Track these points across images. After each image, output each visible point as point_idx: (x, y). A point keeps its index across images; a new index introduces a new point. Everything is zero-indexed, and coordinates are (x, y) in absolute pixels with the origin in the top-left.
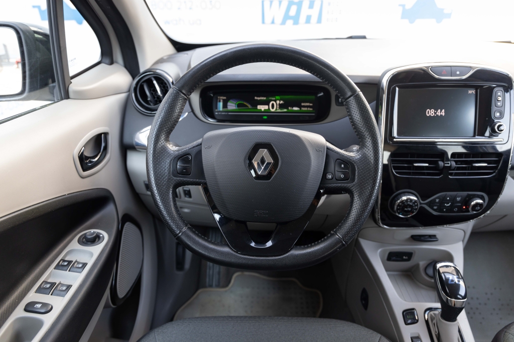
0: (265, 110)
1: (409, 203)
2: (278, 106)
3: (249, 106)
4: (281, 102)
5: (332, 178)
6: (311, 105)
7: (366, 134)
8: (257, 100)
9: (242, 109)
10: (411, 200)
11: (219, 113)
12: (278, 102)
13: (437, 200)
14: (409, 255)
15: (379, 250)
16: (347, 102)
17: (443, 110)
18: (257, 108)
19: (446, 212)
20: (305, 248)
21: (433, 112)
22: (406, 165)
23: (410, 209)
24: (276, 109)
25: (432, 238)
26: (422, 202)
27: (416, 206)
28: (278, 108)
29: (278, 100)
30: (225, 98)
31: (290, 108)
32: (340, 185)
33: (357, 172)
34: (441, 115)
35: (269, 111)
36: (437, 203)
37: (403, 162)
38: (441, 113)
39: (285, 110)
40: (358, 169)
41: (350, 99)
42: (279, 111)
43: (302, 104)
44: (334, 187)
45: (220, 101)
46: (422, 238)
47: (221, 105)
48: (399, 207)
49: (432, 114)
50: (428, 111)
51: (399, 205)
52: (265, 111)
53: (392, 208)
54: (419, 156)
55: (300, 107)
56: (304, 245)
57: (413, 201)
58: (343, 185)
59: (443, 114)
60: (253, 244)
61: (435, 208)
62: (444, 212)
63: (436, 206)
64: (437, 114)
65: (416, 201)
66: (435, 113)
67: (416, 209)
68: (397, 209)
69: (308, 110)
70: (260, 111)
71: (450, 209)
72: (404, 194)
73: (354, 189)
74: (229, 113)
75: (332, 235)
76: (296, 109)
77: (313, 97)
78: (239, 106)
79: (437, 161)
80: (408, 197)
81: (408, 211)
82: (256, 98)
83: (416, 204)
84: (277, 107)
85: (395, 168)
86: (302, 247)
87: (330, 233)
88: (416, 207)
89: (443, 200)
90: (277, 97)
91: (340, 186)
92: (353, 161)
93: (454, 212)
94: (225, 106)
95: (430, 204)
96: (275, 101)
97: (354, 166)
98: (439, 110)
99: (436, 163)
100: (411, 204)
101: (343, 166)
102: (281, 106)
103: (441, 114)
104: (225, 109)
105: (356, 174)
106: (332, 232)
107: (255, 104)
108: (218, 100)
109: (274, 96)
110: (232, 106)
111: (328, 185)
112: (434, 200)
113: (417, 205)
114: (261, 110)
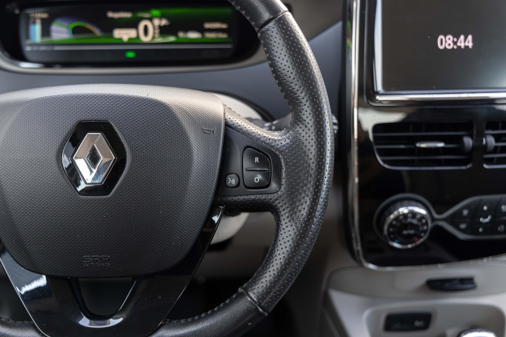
0: (130, 39)
1: (409, 220)
2: (157, 31)
3: (97, 32)
4: (164, 22)
5: (238, 185)
6: (224, 26)
7: (302, 95)
8: (112, 19)
9: (82, 38)
10: (414, 214)
11: (35, 48)
12: (157, 22)
13: (465, 212)
14: (425, 319)
15: (367, 313)
16: (262, 33)
17: (470, 37)
18: (111, 36)
19: (484, 233)
20: (187, 324)
21: (450, 42)
22: (402, 147)
23: (412, 232)
24: (154, 37)
25: (465, 284)
26: (436, 216)
27: (423, 225)
28: (157, 35)
29: (156, 17)
30: (45, 16)
31: (181, 34)
32: (253, 197)
33: (284, 170)
34: (466, 47)
35: (137, 41)
36: (465, 217)
37: (397, 140)
38: (466, 42)
39: (172, 39)
40: (286, 165)
41: (267, 27)
42: (159, 40)
43: (208, 26)
44: (242, 201)
45: (34, 23)
46: (447, 285)
47: (36, 30)
48: (391, 230)
49: (449, 45)
50: (442, 40)
51: (391, 225)
52: (131, 42)
53: (381, 230)
54: (430, 127)
55: (202, 31)
56: (186, 317)
57: (418, 216)
58: (258, 197)
59: (470, 45)
60: (85, 322)
61: (463, 226)
62: (479, 234)
63: (463, 222)
64: (459, 44)
65: (423, 217)
66: (455, 43)
67: (425, 232)
68: (389, 233)
69: (218, 38)
70: (120, 42)
71: (490, 228)
72: (402, 202)
73: (279, 204)
74: (57, 48)
75: (242, 295)
76: (193, 35)
77: (227, 11)
78: (76, 31)
79: (461, 138)
80: (411, 208)
81: (409, 236)
82: (110, 15)
83: (424, 221)
84: (154, 33)
85: (382, 153)
86: (183, 321)
87: (236, 291)
88: (425, 228)
89: (476, 211)
90: (155, 12)
91: (253, 200)
92: (278, 149)
93: (499, 233)
94: (46, 32)
95: (454, 220)
96: (151, 19)
97: (279, 159)
98: (462, 37)
99: (459, 140)
100: (415, 222)
101: (257, 159)
102: (163, 31)
103: (467, 44)
104: (46, 40)
105: (284, 175)
106: (240, 290)
107: (109, 26)
108: (32, 21)
109: (147, 9)
110: (61, 32)
111: (230, 198)
112: (460, 211)
113: (427, 224)
114: (121, 39)
